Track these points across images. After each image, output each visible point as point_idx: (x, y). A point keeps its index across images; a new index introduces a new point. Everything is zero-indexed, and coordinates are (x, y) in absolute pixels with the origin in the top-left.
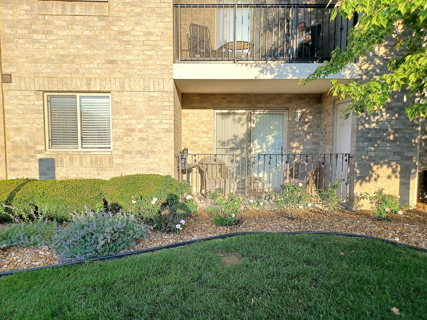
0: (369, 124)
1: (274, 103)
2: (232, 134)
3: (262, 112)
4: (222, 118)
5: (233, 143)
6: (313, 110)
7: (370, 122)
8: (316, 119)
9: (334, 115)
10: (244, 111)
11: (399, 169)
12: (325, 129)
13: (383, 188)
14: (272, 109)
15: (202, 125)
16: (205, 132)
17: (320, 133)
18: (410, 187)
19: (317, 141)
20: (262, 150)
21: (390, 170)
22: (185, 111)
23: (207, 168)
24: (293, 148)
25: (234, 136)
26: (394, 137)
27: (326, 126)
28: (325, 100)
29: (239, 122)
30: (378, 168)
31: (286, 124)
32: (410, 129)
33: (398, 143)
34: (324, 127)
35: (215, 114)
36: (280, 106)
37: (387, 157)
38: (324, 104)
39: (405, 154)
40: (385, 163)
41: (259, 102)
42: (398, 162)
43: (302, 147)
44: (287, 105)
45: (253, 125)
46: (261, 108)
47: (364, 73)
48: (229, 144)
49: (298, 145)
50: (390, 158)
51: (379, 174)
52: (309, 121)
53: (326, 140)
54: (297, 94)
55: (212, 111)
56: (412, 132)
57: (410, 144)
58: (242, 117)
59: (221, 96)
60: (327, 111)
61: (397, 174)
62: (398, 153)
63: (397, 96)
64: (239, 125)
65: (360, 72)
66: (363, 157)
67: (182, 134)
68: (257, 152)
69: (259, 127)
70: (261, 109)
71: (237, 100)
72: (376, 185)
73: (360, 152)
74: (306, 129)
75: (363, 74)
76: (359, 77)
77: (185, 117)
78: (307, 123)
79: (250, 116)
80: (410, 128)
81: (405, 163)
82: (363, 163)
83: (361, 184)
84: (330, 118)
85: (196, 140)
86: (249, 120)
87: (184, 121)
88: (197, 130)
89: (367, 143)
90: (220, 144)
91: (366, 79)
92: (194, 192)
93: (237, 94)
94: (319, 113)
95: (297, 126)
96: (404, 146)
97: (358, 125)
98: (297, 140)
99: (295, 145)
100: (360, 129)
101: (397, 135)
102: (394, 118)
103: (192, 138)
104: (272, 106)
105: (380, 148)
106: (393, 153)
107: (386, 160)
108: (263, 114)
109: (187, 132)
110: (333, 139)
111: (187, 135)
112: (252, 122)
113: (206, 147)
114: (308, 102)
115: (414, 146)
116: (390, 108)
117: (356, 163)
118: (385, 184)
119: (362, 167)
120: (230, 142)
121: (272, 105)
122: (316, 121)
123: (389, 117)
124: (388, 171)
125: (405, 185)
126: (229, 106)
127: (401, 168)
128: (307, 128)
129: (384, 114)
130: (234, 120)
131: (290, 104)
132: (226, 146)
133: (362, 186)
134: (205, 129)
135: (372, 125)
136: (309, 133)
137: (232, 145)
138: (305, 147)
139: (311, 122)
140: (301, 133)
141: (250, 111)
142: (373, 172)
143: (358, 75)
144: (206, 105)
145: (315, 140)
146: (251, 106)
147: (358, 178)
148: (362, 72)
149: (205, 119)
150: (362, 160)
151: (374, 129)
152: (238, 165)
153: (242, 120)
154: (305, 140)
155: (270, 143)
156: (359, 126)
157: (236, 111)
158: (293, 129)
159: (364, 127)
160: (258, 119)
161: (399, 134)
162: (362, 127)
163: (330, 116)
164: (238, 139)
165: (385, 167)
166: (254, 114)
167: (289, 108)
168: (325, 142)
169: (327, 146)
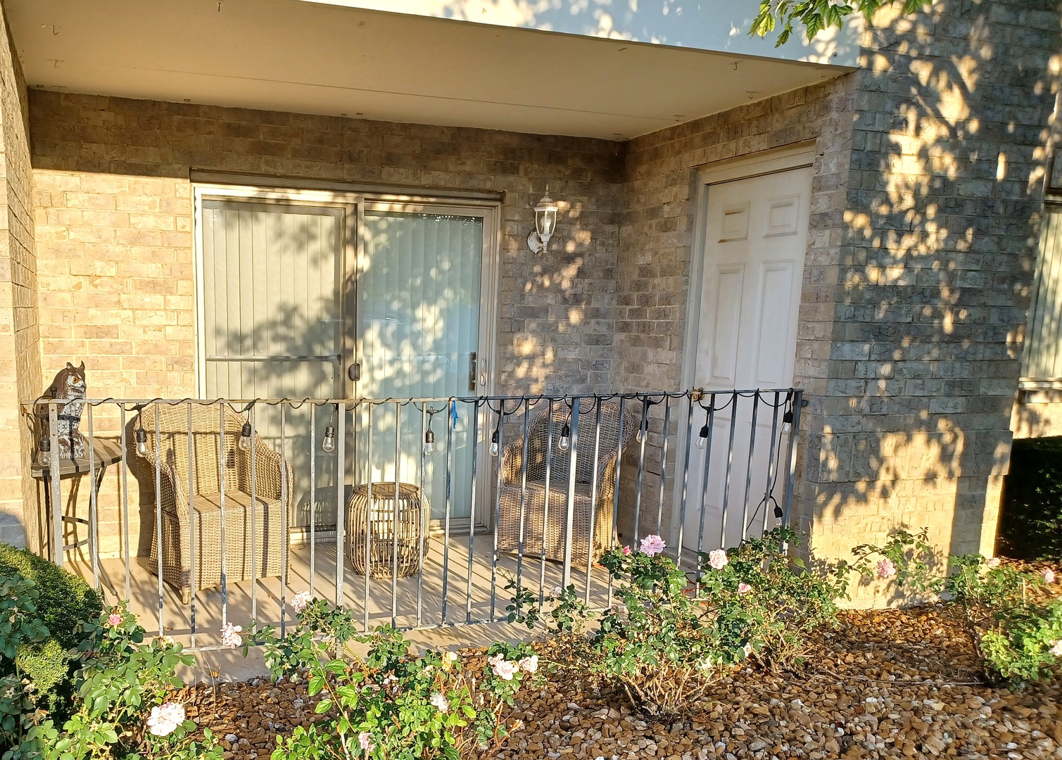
0: (882, 268)
1: (451, 168)
2: (276, 300)
3: (398, 208)
4: (228, 225)
5: (277, 338)
6: (592, 208)
7: (887, 261)
8: (603, 244)
9: (690, 228)
10: (324, 197)
11: (960, 446)
12: (638, 286)
13: (906, 522)
14: (441, 193)
15: (136, 250)
16: (153, 286)
17: (614, 302)
18: (985, 514)
19: (603, 330)
20: (397, 366)
21: (935, 450)
22: (49, 180)
23: (171, 454)
24: (517, 360)
25: (282, 308)
26: (956, 323)
27: (646, 271)
28: (643, 168)
29: (301, 246)
30: (897, 448)
31: (492, 261)
32: (1004, 292)
33: (966, 344)
34: (635, 277)
35: (199, 204)
36: (473, 183)
37: (925, 400)
38: (637, 184)
39: (982, 390)
40: (919, 424)
41: (391, 160)
42: (958, 420)
43: (549, 356)
44: (499, 182)
45: (364, 262)
46: (398, 188)
47: (880, 44)
48: (260, 345)
49: (539, 349)
50: (935, 407)
51: (900, 471)
52: (579, 250)
53: (645, 328)
54: (539, 138)
55: (182, 186)
56: (1010, 303)
57: (998, 349)
58: (314, 223)
59: (226, 119)
60: (654, 212)
61: (955, 464)
62: (961, 384)
63: (976, 157)
64: (304, 259)
65: (866, 40)
66: (853, 403)
67: (41, 289)
68: (379, 375)
69: (385, 271)
70: (397, 190)
71: (295, 142)
72: (883, 513)
73: (841, 383)
74: (566, 284)
75: (876, 47)
76: (862, 62)
77: (51, 210)
78: (569, 259)
79: (350, 222)
80: (1006, 286)
81: (980, 422)
82: (850, 429)
83: (837, 512)
84: (669, 241)
85: (111, 322)
86: (347, 238)
87: (48, 228)
88: (113, 272)
89: (866, 347)
90: (222, 341)
91: (885, 71)
92: (108, 556)
93: (297, 116)
94: (612, 221)
95: (537, 269)
96: (980, 357)
97: (843, 270)
98: (533, 326)
99: (527, 348)
100: (848, 285)
101: (963, 315)
102: (961, 245)
103: (92, 311)
104: (442, 183)
105: (908, 365)
106: (947, 383)
107: (924, 415)
108: (402, 215)
109: (64, 281)
110: (683, 325)
111: (67, 296)
112: (361, 248)
113: (161, 353)
114: (577, 173)
115: (1009, 359)
116: (952, 204)
117: (828, 429)
118: (910, 507)
119: (846, 441)
120: (267, 334)
121: (441, 178)
122: (601, 253)
123: (946, 241)
124: (925, 458)
125: (969, 505)
126: (264, 168)
127: (966, 445)
128: (572, 281)
129: (931, 228)
130: (279, 235)
131: (511, 178)
132: (248, 350)
133: (840, 518)
134: (152, 270)
135: (888, 271)
136: (576, 300)
137: (277, 349)
138: (561, 354)
139: (586, 255)
140: (550, 300)
141: (351, 198)
142: (881, 461)
143: (858, 52)
144: (152, 156)
145: (597, 327)
146: (357, 177)
147: (831, 488)
148: (875, 39)
149: (149, 222)
150: (847, 414)
151: (894, 288)
152: (302, 430)
153: (312, 237)
154: (561, 328)
155: (429, 339)
156: (849, 275)
157: (292, 194)
158: (520, 280)
159: (865, 278)
160: (383, 238)
161: (972, 311)
162: (857, 278)
163: (670, 234)
164: (297, 321)
165: (920, 438)
166: (368, 212)
167: (508, 195)
168: (642, 336)
169: (651, 354)
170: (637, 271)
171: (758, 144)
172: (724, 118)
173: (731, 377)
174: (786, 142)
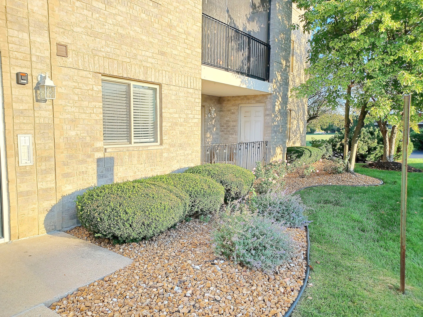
6: (216, 109)
8: (218, 116)
9: (238, 114)
11: (282, 149)
12: (226, 124)
17: (219, 126)
24: (207, 138)
27: (228, 121)
28: (226, 102)
30: (277, 149)
33: (282, 133)
37: (279, 142)
40: (279, 146)
43: (211, 137)
51: (278, 153)
53: (228, 131)
54: (209, 96)
60: (229, 110)
61: (282, 152)
62: (282, 139)
63: (282, 106)
66: (273, 143)
73: (272, 140)
75: (274, 91)
78: (214, 118)
80: (285, 125)
81: (284, 145)
82: (273, 147)
84: (233, 116)
91: (275, 94)
94: (219, 111)
95: (209, 120)
98: (209, 131)
101: (282, 129)
102: (282, 119)
105: (278, 137)
107: (279, 144)
114: (214, 102)
116: (281, 113)
119: (273, 149)
125: (283, 158)
128: (214, 122)
136: (215, 126)
138: (213, 137)
139: (216, 118)
140: (211, 126)
145: (217, 131)
147: (272, 156)
148: (274, 89)
151: (276, 125)
154: (213, 131)
158: (207, 123)
167: (205, 106)
168: (228, 133)
169: (230, 136)
170: (225, 121)
171: (253, 102)
172: (245, 96)
173: (249, 140)
174: (259, 102)
